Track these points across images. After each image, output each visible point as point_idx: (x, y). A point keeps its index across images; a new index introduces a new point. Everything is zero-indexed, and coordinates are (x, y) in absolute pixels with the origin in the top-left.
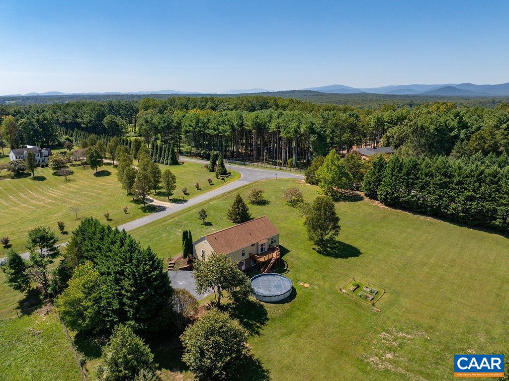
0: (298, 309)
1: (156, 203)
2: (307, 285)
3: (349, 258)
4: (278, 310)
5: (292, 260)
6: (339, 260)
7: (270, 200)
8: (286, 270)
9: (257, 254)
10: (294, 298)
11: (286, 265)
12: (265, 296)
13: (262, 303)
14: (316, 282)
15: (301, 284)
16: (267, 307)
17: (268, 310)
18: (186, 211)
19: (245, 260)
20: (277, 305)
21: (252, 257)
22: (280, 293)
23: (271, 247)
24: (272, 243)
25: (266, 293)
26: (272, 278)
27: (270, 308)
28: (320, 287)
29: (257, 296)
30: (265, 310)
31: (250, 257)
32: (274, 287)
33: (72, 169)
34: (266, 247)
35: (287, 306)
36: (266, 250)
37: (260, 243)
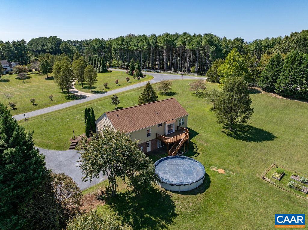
0: (214, 203)
1: (80, 93)
2: (221, 171)
3: (264, 142)
4: (189, 203)
5: (202, 142)
6: (253, 144)
7: (177, 92)
8: (196, 153)
9: (164, 135)
10: (208, 187)
11: (195, 148)
12: (172, 185)
13: (169, 193)
14: (231, 168)
15: (215, 169)
16: (175, 197)
17: (176, 202)
18: (103, 99)
19: (151, 141)
20: (188, 196)
21: (159, 139)
22: (191, 181)
23: (179, 129)
24: (180, 124)
25: (174, 181)
26: (181, 162)
27: (179, 200)
28: (237, 174)
29: (163, 184)
30: (172, 202)
31: (157, 138)
32: (183, 173)
33: (31, 75)
34: (174, 129)
35: (200, 197)
36: (174, 131)
37: (168, 124)
